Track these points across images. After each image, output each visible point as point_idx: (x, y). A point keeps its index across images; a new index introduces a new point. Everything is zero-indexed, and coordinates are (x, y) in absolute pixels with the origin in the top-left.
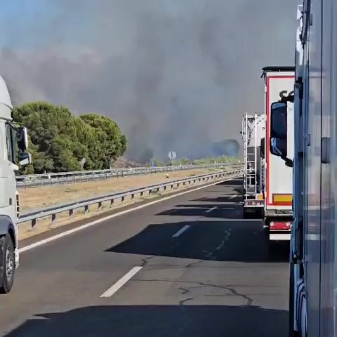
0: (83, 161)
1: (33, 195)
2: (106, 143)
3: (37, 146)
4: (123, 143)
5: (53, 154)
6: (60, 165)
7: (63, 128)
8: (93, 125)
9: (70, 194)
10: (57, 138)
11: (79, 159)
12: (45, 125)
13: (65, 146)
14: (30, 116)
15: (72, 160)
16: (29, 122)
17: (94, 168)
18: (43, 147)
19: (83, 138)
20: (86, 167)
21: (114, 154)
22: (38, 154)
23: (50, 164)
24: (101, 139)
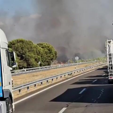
0: (39, 63)
2: (49, 55)
3: (20, 58)
4: (56, 54)
5: (27, 60)
6: (29, 65)
7: (30, 49)
8: (43, 48)
10: (28, 54)
11: (38, 62)
12: (22, 48)
13: (31, 57)
14: (16, 45)
15: (35, 63)
16: (16, 48)
17: (44, 66)
18: (22, 58)
19: (39, 53)
20: (41, 65)
21: (52, 59)
22: (20, 61)
23: (25, 65)
24: (46, 53)
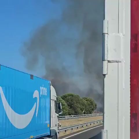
0: (84, 111)
1: (68, 122)
2: (91, 106)
3: (69, 107)
4: (96, 106)
5: (74, 109)
6: (76, 113)
7: (77, 101)
8: (86, 101)
9: (79, 122)
10: (75, 104)
11: (82, 111)
12: (72, 100)
13: (78, 107)
14: (67, 98)
15: (80, 111)
16: (67, 100)
17: (87, 114)
18: (71, 107)
19: (83, 105)
20: (84, 113)
21: (93, 109)
22: (69, 109)
23: (73, 112)
24: (89, 105)
